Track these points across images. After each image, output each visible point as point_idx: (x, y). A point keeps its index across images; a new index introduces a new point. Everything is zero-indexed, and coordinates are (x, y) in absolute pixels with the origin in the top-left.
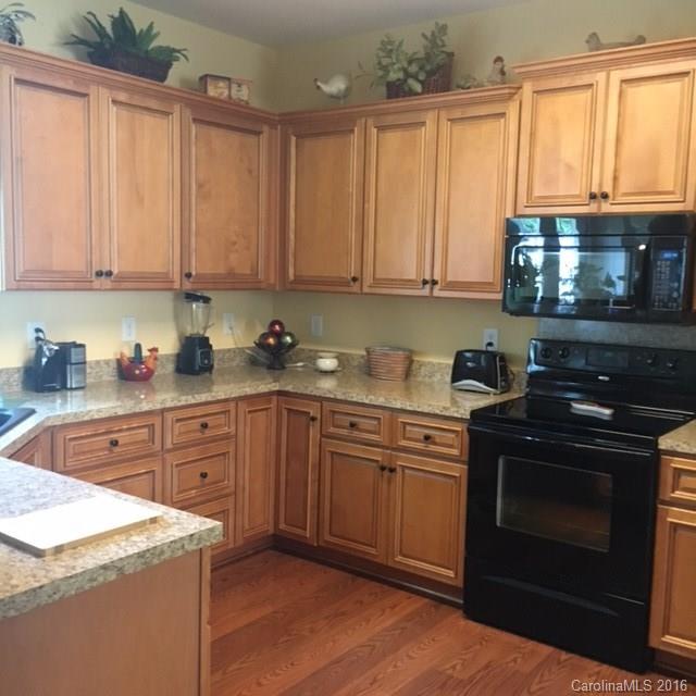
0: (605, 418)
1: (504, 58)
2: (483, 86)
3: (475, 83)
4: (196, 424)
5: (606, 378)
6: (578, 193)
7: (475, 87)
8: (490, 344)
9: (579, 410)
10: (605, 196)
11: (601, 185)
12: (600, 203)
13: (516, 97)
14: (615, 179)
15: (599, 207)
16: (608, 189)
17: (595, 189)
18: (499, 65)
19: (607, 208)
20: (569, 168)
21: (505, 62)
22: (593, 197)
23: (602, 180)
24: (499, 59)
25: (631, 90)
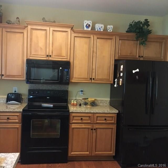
0: (52, 107)
1: (19, 18)
2: (15, 24)
3: (12, 23)
5: (49, 98)
6: (43, 54)
7: (12, 24)
8: (15, 91)
9: (44, 106)
10: (50, 56)
11: (49, 53)
12: (49, 57)
13: (26, 29)
14: (52, 52)
15: (49, 58)
16: (50, 54)
17: (48, 54)
18: (18, 20)
19: (50, 59)
20: (41, 48)
21: (20, 19)
22: (48, 56)
23: (49, 52)
24: (18, 18)
25: (55, 33)
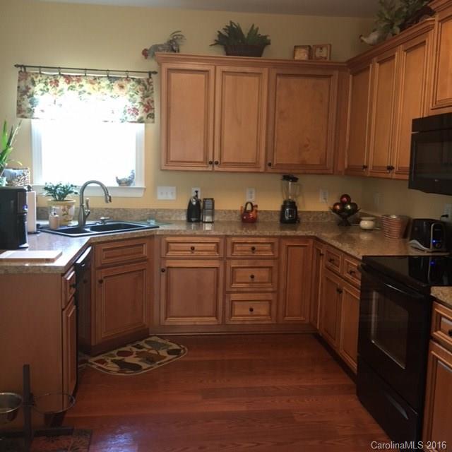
4: (248, 247)
8: (447, 216)
